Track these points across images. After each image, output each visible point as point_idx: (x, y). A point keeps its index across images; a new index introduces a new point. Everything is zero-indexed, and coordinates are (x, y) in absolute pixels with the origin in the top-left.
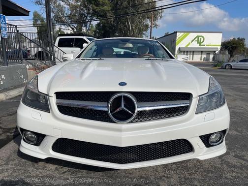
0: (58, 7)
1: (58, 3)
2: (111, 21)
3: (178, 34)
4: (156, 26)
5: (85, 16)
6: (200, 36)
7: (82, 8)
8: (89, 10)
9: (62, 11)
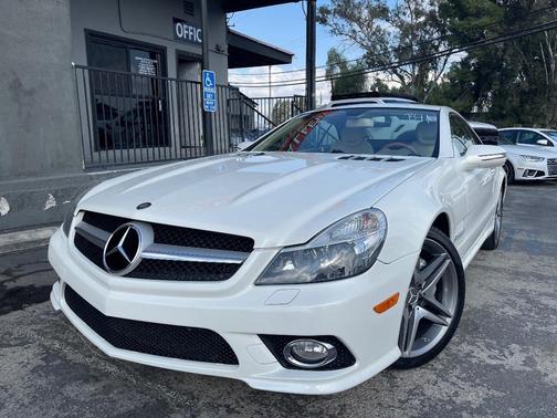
0: (374, 34)
1: (375, 26)
2: (497, 50)
5: (433, 46)
7: (428, 27)
8: (444, 32)
9: (382, 41)
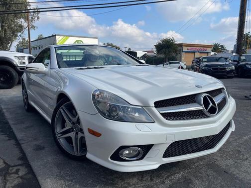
3: (57, 37)
4: (33, 27)
6: (79, 41)
